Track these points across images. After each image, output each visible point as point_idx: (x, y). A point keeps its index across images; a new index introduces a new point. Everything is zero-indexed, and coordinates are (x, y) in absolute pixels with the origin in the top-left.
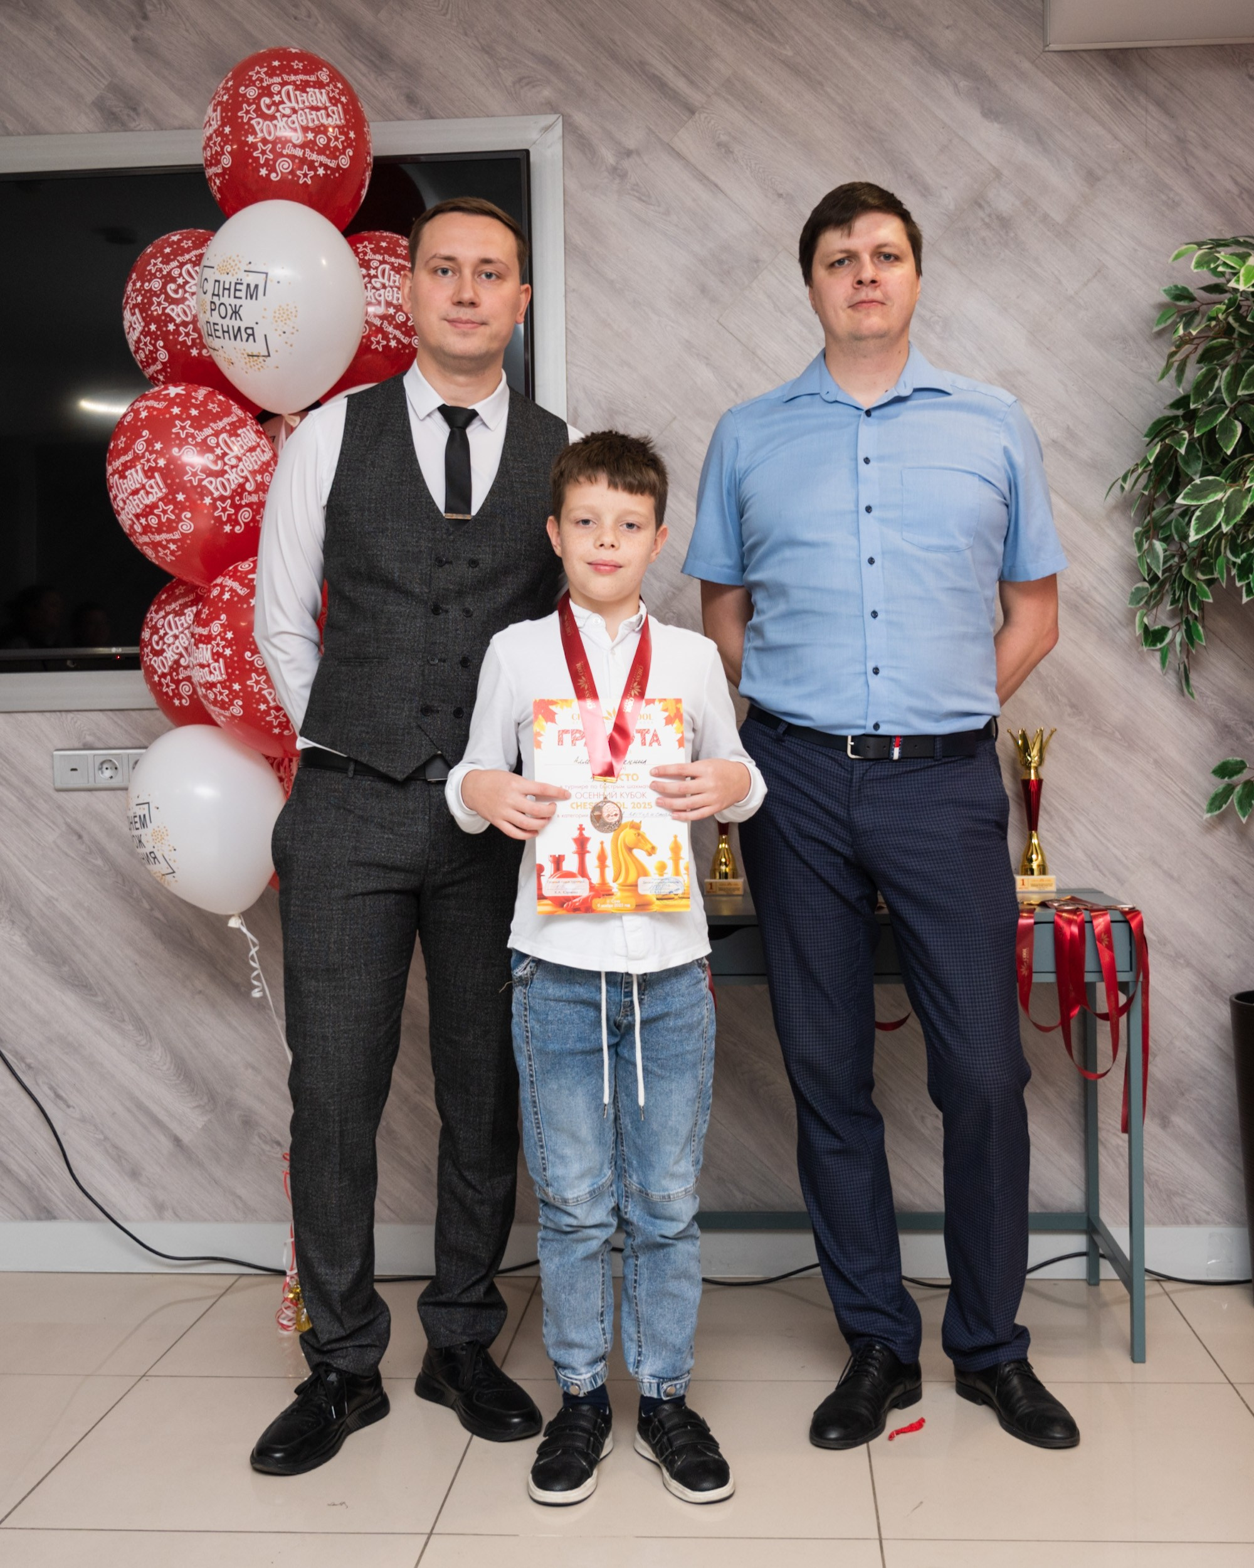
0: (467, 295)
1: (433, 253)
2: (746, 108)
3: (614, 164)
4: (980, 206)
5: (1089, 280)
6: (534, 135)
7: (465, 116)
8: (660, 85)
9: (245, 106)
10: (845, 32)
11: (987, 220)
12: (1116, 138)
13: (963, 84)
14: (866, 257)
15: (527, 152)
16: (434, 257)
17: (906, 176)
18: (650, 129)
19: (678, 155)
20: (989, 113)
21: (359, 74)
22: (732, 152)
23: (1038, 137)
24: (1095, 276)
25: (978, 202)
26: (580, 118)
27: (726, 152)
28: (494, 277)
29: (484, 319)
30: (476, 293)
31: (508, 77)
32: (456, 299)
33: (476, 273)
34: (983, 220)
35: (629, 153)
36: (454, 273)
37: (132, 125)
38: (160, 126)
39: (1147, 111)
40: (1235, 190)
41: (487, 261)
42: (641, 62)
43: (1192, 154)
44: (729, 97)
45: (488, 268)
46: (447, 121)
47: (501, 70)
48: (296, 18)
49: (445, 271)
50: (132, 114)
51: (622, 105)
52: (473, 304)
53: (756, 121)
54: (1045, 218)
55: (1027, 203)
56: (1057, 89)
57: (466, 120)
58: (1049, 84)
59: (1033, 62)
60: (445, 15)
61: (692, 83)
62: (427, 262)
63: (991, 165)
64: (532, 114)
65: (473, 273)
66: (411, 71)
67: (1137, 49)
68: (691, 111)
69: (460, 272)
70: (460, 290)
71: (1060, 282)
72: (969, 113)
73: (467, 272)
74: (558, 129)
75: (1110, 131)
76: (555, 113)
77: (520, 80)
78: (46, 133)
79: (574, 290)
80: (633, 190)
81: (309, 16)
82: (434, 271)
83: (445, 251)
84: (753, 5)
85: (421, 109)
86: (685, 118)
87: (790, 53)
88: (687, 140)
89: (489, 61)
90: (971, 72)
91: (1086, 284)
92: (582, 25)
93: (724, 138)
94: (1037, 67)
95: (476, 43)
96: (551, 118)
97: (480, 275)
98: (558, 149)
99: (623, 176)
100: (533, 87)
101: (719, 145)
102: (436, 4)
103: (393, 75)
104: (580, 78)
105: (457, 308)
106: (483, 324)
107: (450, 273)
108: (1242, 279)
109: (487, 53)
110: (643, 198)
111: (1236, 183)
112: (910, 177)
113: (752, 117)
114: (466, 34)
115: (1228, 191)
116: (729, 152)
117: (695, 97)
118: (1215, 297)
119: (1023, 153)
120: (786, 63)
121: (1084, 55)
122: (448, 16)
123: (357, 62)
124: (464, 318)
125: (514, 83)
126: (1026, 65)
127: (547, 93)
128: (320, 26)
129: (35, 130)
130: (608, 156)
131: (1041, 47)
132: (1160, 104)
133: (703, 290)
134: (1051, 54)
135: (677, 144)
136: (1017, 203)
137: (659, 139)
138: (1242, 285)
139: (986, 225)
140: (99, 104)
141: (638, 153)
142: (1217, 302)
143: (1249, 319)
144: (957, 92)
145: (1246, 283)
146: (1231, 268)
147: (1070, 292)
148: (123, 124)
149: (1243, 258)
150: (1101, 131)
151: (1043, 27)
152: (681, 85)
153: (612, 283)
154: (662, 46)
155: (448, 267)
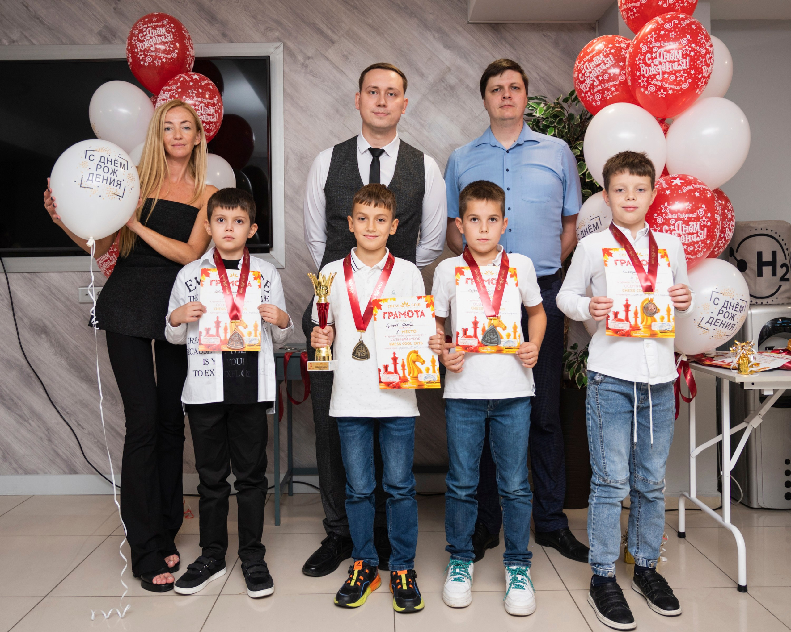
0: (382, 102)
1: (369, 85)
2: (354, 42)
3: (303, 62)
4: (443, 81)
6: (272, 50)
7: (245, 42)
8: (321, 32)
10: (391, 14)
11: (445, 87)
13: (437, 35)
14: (506, 88)
15: (269, 57)
16: (369, 87)
18: (317, 49)
19: (328, 59)
20: (447, 46)
21: (203, 25)
22: (348, 59)
23: (465, 55)
25: (442, 80)
26: (290, 44)
27: (346, 59)
28: (393, 95)
29: (389, 112)
30: (386, 102)
31: (261, 27)
32: (378, 104)
33: (386, 93)
34: (444, 87)
35: (309, 58)
36: (377, 93)
37: (113, 42)
39: (505, 47)
40: (538, 77)
41: (391, 89)
42: (313, 23)
44: (348, 38)
45: (391, 92)
46: (238, 44)
47: (259, 25)
49: (373, 93)
50: (113, 38)
51: (307, 40)
52: (384, 106)
53: (358, 47)
54: (467, 86)
55: (461, 80)
56: (472, 38)
58: (469, 36)
59: (463, 27)
61: (333, 32)
62: (366, 89)
63: (447, 66)
64: (271, 42)
65: (385, 93)
66: (224, 24)
67: (502, 24)
68: (333, 43)
69: (380, 93)
70: (379, 100)
71: (473, 111)
72: (439, 46)
73: (383, 93)
74: (281, 48)
75: (492, 54)
76: (280, 42)
77: (267, 29)
78: (79, 44)
79: (287, 110)
80: (310, 72)
82: (369, 92)
83: (374, 85)
84: (357, 3)
85: (228, 39)
86: (331, 45)
87: (371, 22)
88: (331, 53)
89: (255, 21)
90: (440, 31)
91: (482, 112)
92: (291, 8)
93: (345, 53)
94: (464, 29)
95: (248, 14)
96: (279, 44)
97: (388, 94)
98: (281, 56)
99: (307, 67)
100: (272, 31)
101: (344, 56)
103: (217, 25)
104: (290, 29)
105: (378, 108)
106: (388, 114)
107: (376, 93)
108: (538, 112)
109: (254, 18)
110: (315, 75)
111: (539, 75)
112: (417, 70)
113: (356, 45)
114: (246, 11)
115: (536, 78)
117: (335, 37)
118: (531, 118)
119: (460, 62)
120: (369, 25)
121: (482, 25)
123: (202, 19)
124: (381, 112)
125: (264, 30)
126: (460, 28)
127: (277, 34)
128: (189, 5)
129: (73, 43)
130: (301, 59)
131: (466, 22)
132: (511, 45)
133: (337, 111)
134: (470, 25)
135: (327, 55)
136: (457, 81)
137: (320, 53)
138: (538, 114)
139: (446, 89)
140: (100, 33)
141: (312, 58)
142: (530, 120)
143: (541, 127)
144: (434, 37)
145: (540, 113)
146: (535, 108)
147: (477, 115)
148: (110, 41)
149: (539, 104)
150: (489, 54)
151: (467, 15)
152: (329, 33)
153: (302, 108)
154: (322, 17)
155: (375, 91)
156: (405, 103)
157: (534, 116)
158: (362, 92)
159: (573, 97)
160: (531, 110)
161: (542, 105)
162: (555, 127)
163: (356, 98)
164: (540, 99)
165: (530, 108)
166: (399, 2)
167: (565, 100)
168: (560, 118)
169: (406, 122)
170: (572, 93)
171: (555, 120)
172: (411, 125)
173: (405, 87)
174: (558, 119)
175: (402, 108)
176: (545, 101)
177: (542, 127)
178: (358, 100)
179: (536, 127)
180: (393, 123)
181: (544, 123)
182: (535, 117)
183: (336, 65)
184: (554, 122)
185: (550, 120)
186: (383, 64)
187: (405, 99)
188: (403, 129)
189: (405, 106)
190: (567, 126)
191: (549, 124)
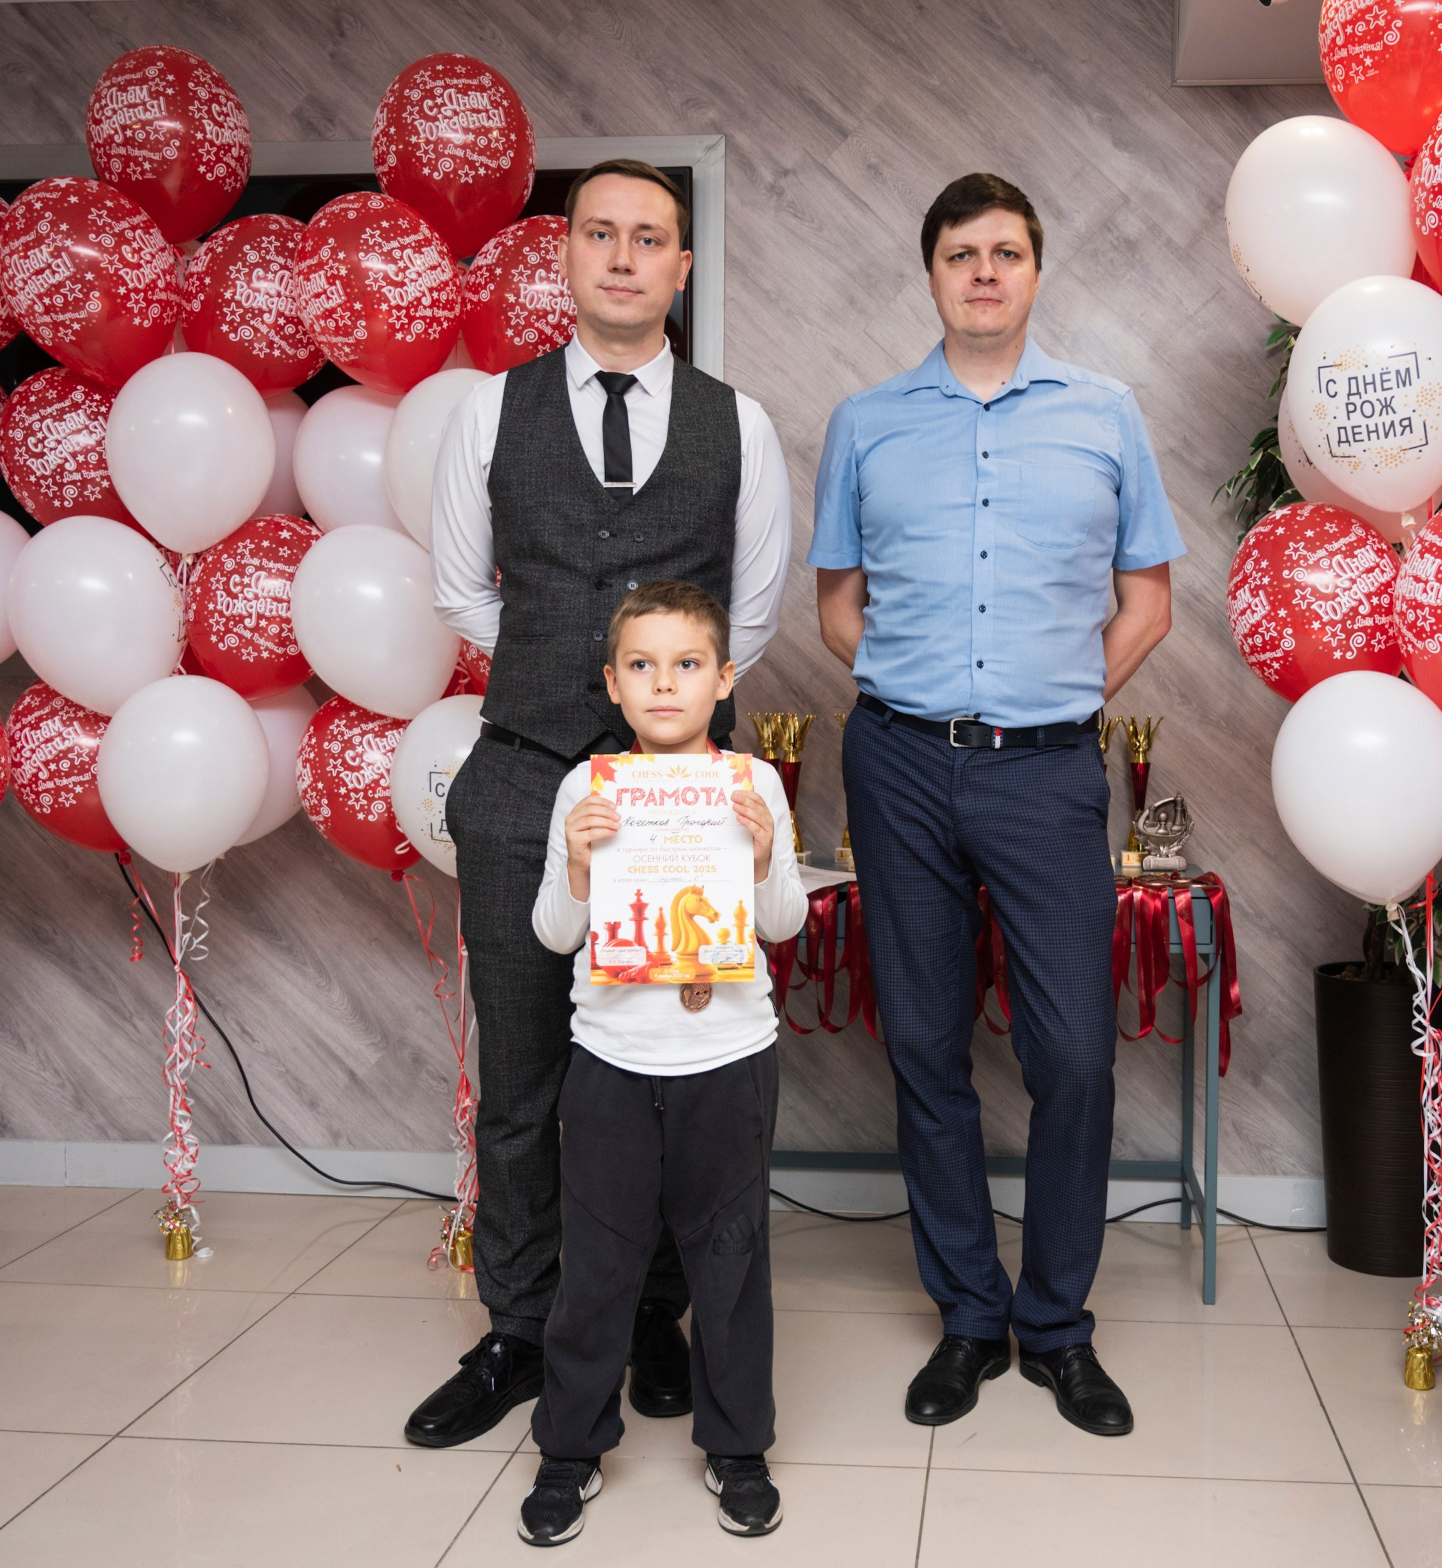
0: (623, 260)
1: (590, 217)
2: (895, 132)
3: (772, 182)
4: (1109, 230)
5: (1207, 301)
6: (699, 154)
7: (636, 134)
8: (817, 110)
10: (988, 63)
11: (1115, 243)
13: (1096, 115)
14: (986, 254)
15: (690, 169)
16: (590, 220)
17: (1041, 200)
18: (806, 151)
19: (831, 176)
20: (1120, 143)
21: (538, 93)
22: (881, 174)
23: (1165, 165)
24: (1213, 298)
25: (1107, 225)
26: (741, 139)
27: (875, 174)
28: (653, 243)
29: (640, 287)
30: (632, 260)
31: (675, 99)
32: (612, 265)
33: (634, 238)
34: (1111, 242)
35: (786, 173)
36: (611, 237)
37: (329, 135)
38: (354, 136)
41: (645, 227)
42: (799, 87)
44: (881, 123)
45: (647, 234)
46: (619, 138)
47: (670, 92)
48: (481, 39)
49: (601, 236)
50: (328, 124)
51: (781, 128)
52: (628, 271)
53: (904, 145)
54: (1169, 242)
55: (1154, 229)
56: (1183, 121)
57: (637, 138)
58: (1176, 117)
59: (1162, 97)
60: (619, 39)
61: (845, 108)
62: (583, 225)
63: (1121, 192)
64: (698, 134)
65: (631, 239)
66: (586, 91)
67: (1258, 86)
68: (844, 133)
69: (617, 236)
70: (615, 256)
71: (1181, 302)
72: (1100, 142)
73: (624, 237)
74: (722, 149)
76: (719, 133)
77: (688, 101)
79: (732, 299)
80: (789, 207)
81: (494, 37)
82: (591, 235)
83: (601, 215)
84: (904, 36)
85: (595, 126)
86: (839, 141)
87: (937, 83)
88: (841, 162)
89: (660, 84)
90: (1104, 104)
91: (1205, 305)
92: (745, 52)
93: (874, 160)
94: (1165, 100)
95: (648, 67)
96: (714, 138)
97: (638, 241)
98: (720, 167)
99: (780, 194)
100: (700, 108)
101: (870, 167)
102: (611, 28)
103: (569, 94)
104: (742, 101)
105: (613, 276)
106: (639, 292)
107: (607, 238)
109: (658, 76)
110: (799, 215)
112: (1045, 201)
113: (900, 141)
114: (638, 58)
116: (878, 173)
117: (849, 122)
119: (1150, 181)
120: (933, 92)
121: (1208, 90)
122: (622, 41)
124: (620, 286)
125: (682, 105)
126: (1155, 99)
127: (712, 114)
128: (505, 47)
130: (768, 175)
131: (1171, 84)
133: (852, 301)
134: (1179, 91)
135: (831, 165)
136: (1144, 227)
137: (815, 160)
139: (1115, 248)
140: (298, 115)
141: (794, 172)
144: (1091, 122)
147: (1191, 312)
148: (320, 134)
151: (1172, 63)
152: (836, 110)
153: (767, 293)
154: (819, 72)
155: (605, 231)
158: (573, 235)
166: (1006, 35)
175: (673, 276)
180: (653, 316)
183: (852, 188)
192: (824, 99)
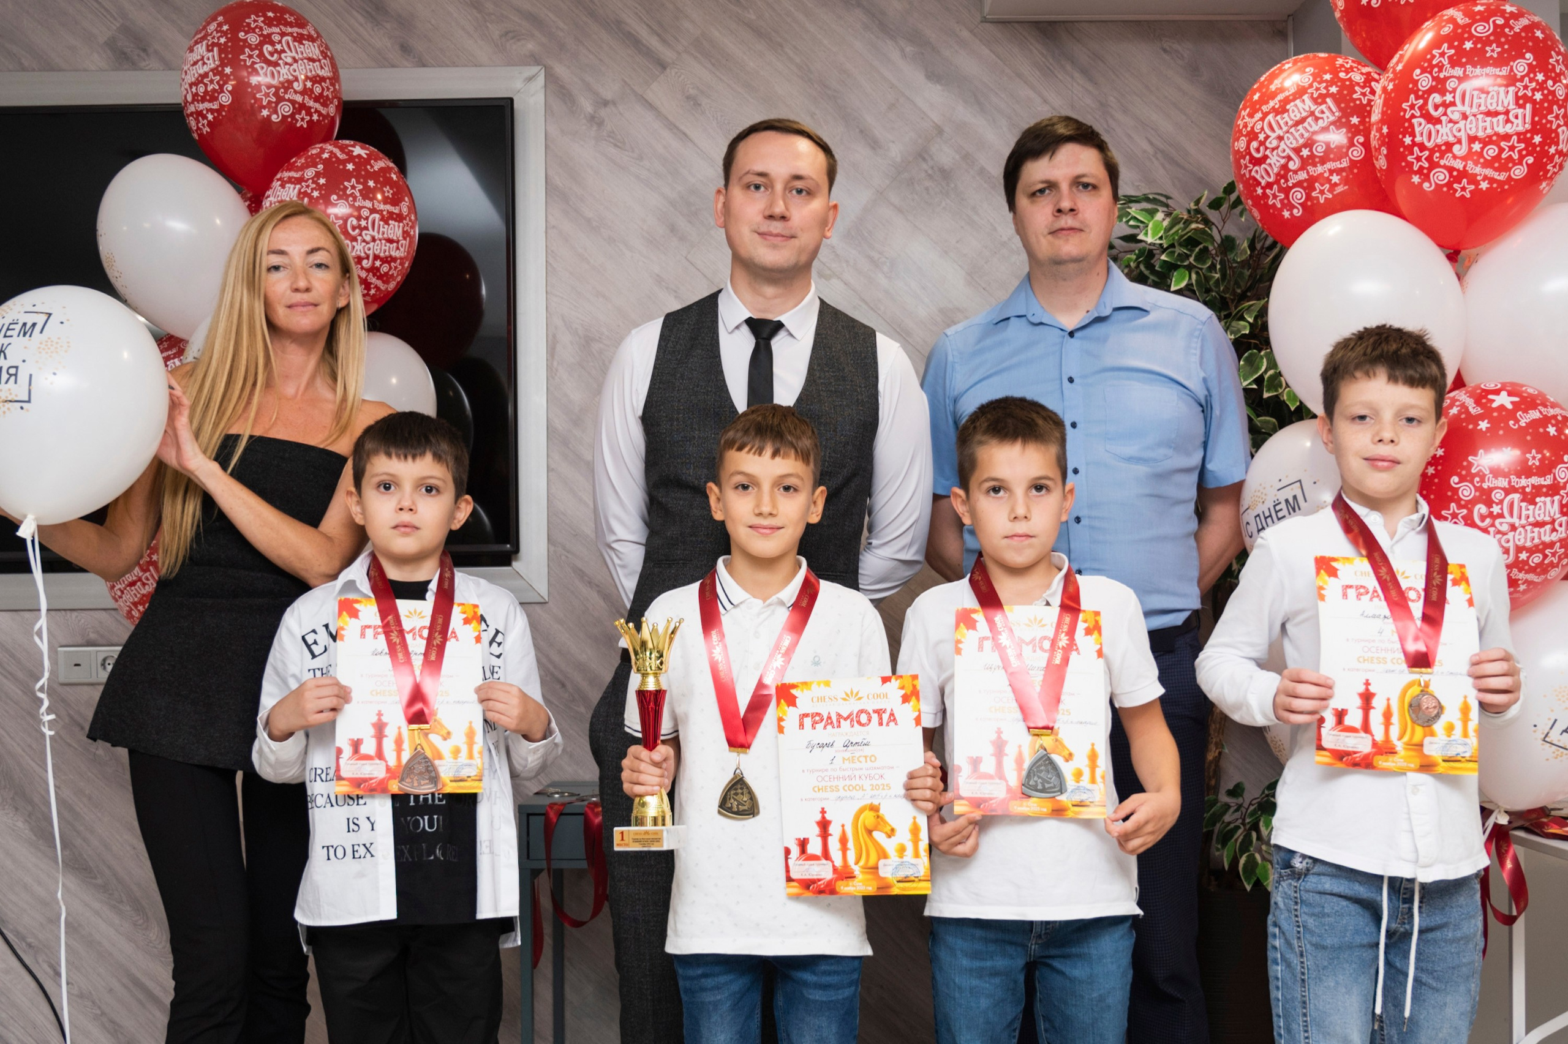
0: (779, 208)
1: (747, 170)
2: (713, 65)
3: (592, 112)
4: (924, 159)
6: (518, 84)
7: (454, 65)
8: (634, 42)
9: (247, 50)
11: (930, 172)
12: (1045, 101)
13: (909, 49)
14: (1064, 187)
15: (511, 100)
16: (748, 173)
17: (857, 130)
18: (625, 82)
19: (651, 107)
20: (933, 76)
21: (355, 24)
22: (700, 105)
23: (976, 98)
25: (922, 155)
26: (560, 70)
27: (694, 104)
28: (804, 193)
29: (793, 232)
30: (787, 208)
31: (495, 31)
32: (767, 213)
33: (787, 188)
34: (926, 172)
35: (606, 103)
36: (766, 188)
37: (143, 64)
38: (168, 66)
39: (1073, 78)
40: (1150, 150)
41: (798, 177)
42: (618, 21)
43: (1112, 117)
44: (699, 55)
45: (799, 184)
46: (438, 69)
47: (488, 24)
49: (757, 187)
50: (142, 54)
51: (601, 60)
52: (783, 218)
53: (722, 77)
54: (982, 171)
55: (966, 157)
56: (994, 57)
57: (454, 68)
58: (986, 51)
59: (971, 32)
61: (664, 41)
62: (740, 179)
63: (934, 122)
64: (517, 65)
65: (785, 189)
66: (405, 23)
67: (1064, 22)
68: (663, 66)
69: (772, 187)
70: (771, 204)
71: (995, 229)
72: (915, 76)
73: (779, 187)
74: (541, 80)
75: (1040, 95)
76: (538, 65)
77: (507, 33)
78: (60, 70)
79: (554, 227)
80: (609, 136)
82: (748, 187)
83: (759, 168)
85: (414, 57)
86: (657, 73)
87: (753, 17)
88: (659, 92)
89: (478, 15)
90: (916, 39)
93: (692, 92)
94: (974, 35)
96: (535, 69)
97: (791, 191)
98: (540, 97)
99: (600, 124)
100: (519, 40)
101: (689, 98)
103: (388, 26)
104: (561, 34)
105: (768, 222)
106: (793, 237)
107: (762, 189)
108: (1150, 232)
109: (476, 8)
110: (619, 144)
111: (1151, 143)
112: (861, 132)
113: (718, 74)
115: (1145, 151)
116: (697, 104)
117: (667, 54)
118: (1132, 245)
119: (963, 113)
120: (749, 26)
121: (1016, 25)
123: (355, 13)
124: (775, 231)
125: (501, 36)
126: (964, 33)
127: (530, 46)
129: (49, 67)
130: (587, 105)
131: (979, 18)
132: (1084, 72)
133: (673, 229)
134: (987, 25)
135: (650, 96)
136: (957, 157)
137: (633, 91)
138: (1150, 238)
139: (930, 176)
140: (111, 45)
141: (614, 103)
142: (1132, 251)
143: (1157, 268)
144: (904, 56)
145: (1153, 236)
146: (1142, 222)
147: (1005, 238)
148: (133, 63)
149: (1152, 213)
150: (1032, 94)
152: (654, 42)
153: (589, 221)
154: (637, 5)
155: (761, 183)
156: (831, 212)
157: (1141, 241)
158: (730, 187)
159: (1233, 197)
160: (1132, 226)
161: (1160, 216)
162: (1189, 268)
163: (717, 202)
164: (1154, 201)
165: (1132, 223)
167: (1215, 204)
168: (1201, 246)
169: (837, 255)
170: (1230, 188)
171: (1192, 251)
172: (847, 262)
173: (831, 174)
174: (1197, 250)
175: (824, 223)
176: (1167, 206)
177: (1161, 267)
178: (720, 205)
179: (1147, 268)
180: (804, 258)
181: (1163, 257)
182: (1143, 244)
183: (671, 118)
184: (1188, 257)
185: (1178, 250)
186: (779, 121)
187: (832, 203)
188: (828, 272)
189: (831, 220)
190: (1218, 267)
191: (1177, 260)
192: (643, 33)
